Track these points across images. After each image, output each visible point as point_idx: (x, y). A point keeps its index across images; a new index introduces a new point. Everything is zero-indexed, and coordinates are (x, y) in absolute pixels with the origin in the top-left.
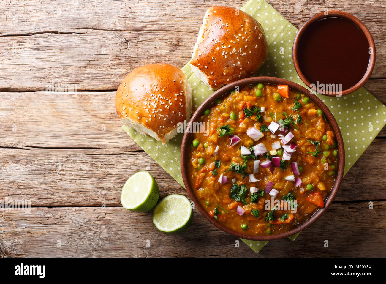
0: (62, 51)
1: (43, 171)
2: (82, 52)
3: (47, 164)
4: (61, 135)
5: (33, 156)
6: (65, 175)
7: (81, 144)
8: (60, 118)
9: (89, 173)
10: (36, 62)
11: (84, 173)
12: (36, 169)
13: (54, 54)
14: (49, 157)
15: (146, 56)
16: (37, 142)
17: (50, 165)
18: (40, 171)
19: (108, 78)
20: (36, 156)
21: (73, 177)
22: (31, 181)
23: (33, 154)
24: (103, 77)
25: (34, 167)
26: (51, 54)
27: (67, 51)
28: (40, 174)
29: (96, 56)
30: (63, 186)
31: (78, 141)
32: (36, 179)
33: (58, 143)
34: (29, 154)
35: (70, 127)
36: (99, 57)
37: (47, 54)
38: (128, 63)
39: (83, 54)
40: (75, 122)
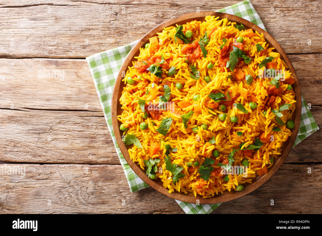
0: (56, 21)
1: (38, 130)
2: (75, 23)
3: (42, 125)
4: (55, 98)
5: (29, 116)
6: (58, 134)
7: (73, 106)
8: (55, 82)
9: (80, 133)
10: (33, 31)
11: (75, 133)
12: (31, 128)
13: (49, 24)
14: (44, 118)
15: (134, 28)
16: (33, 104)
17: (44, 125)
18: (35, 130)
19: (98, 47)
20: (32, 116)
21: (65, 137)
22: (27, 140)
23: (29, 115)
24: (94, 46)
25: (30, 127)
26: (47, 24)
27: (62, 22)
28: (35, 133)
29: (88, 27)
30: (56, 145)
31: (71, 104)
32: (32, 138)
33: (52, 105)
34: (26, 115)
35: (63, 91)
36: (91, 27)
37: (43, 24)
38: (117, 33)
39: (76, 24)
40: (68, 86)
